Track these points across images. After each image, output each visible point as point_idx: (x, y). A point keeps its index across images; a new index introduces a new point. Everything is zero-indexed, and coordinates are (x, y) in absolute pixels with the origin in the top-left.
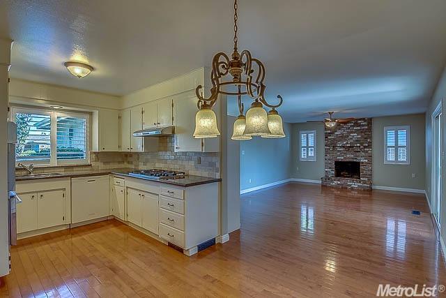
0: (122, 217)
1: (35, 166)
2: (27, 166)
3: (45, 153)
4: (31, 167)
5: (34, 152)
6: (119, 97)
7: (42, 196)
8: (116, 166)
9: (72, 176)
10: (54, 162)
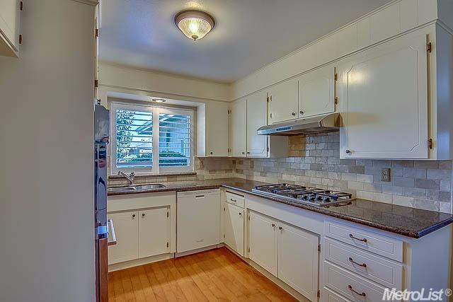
0: (240, 252)
1: (136, 174)
2: (128, 174)
3: (147, 158)
4: (132, 176)
5: (135, 156)
6: (229, 84)
7: (143, 215)
8: (223, 175)
9: (177, 190)
10: (156, 170)
